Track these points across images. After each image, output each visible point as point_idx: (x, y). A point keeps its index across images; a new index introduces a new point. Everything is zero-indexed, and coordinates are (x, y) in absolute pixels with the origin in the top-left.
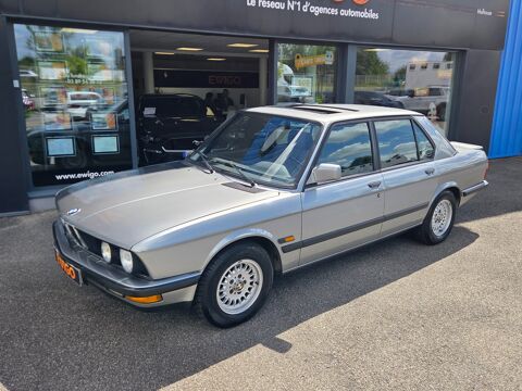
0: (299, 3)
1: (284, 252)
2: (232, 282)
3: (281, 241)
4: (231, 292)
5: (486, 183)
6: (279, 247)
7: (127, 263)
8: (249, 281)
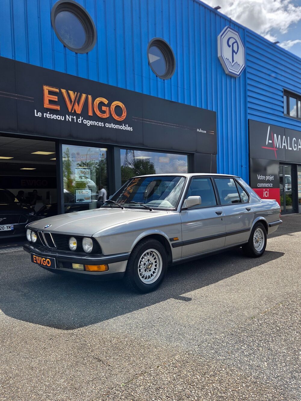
0: (75, 117)
1: (173, 247)
2: (145, 264)
3: (172, 240)
4: (145, 270)
5: (281, 221)
6: (171, 243)
7: (88, 247)
8: (154, 264)
